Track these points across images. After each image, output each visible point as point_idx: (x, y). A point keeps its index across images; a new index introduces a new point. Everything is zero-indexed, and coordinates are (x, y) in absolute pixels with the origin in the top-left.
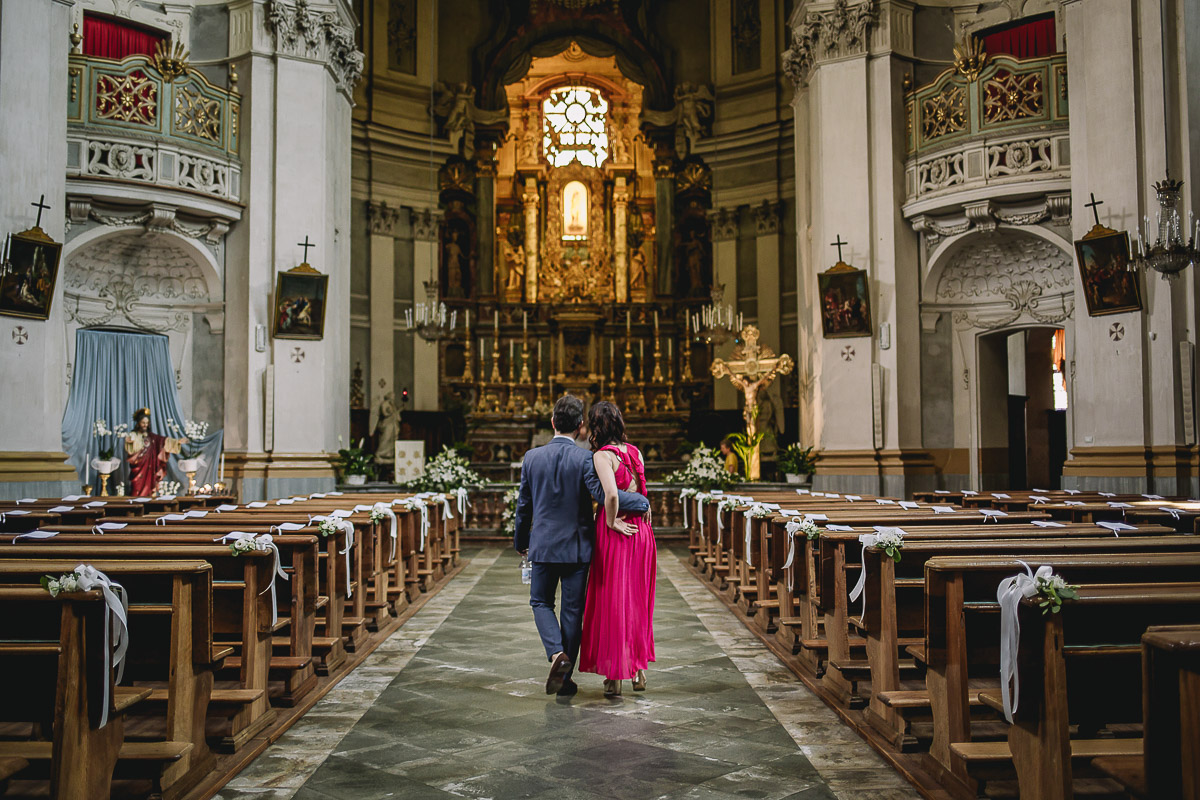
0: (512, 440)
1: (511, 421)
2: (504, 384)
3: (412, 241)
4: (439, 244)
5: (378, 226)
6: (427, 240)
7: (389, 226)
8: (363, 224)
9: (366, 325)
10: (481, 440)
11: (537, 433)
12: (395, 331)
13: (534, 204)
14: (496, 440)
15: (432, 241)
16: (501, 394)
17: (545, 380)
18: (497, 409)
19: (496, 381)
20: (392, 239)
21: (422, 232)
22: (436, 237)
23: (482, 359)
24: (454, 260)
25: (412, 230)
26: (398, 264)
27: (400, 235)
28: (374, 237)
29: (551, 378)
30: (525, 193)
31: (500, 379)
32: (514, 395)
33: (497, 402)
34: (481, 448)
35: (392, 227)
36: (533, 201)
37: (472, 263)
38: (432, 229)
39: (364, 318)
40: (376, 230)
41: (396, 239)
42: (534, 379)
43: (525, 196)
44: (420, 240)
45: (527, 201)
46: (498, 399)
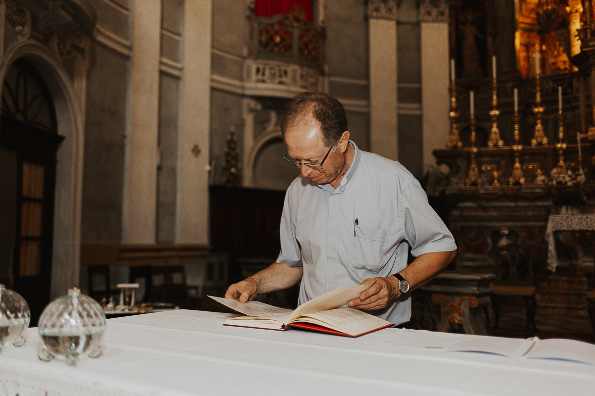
0: (519, 224)
1: (517, 197)
2: (506, 148)
3: (418, 24)
4: (450, 25)
5: (377, 10)
6: (435, 21)
7: (390, 10)
8: (361, 10)
9: (365, 110)
10: (473, 224)
11: (558, 212)
12: (400, 116)
13: (578, 14)
14: (495, 224)
15: (441, 21)
16: (503, 163)
17: (570, 138)
18: (496, 182)
19: (496, 145)
20: (393, 23)
21: (429, 13)
22: (446, 17)
23: (472, 117)
24: (470, 40)
25: (418, 15)
26: (401, 49)
27: (404, 18)
28: (372, 22)
29: (579, 136)
30: (568, 5)
31: (501, 143)
32: (521, 163)
33: (495, 174)
34: (472, 234)
35: (394, 10)
36: (577, 11)
37: (490, 40)
38: (441, 9)
39: (363, 103)
40: (375, 14)
41: (399, 23)
42: (555, 139)
43: (568, 9)
44: (427, 21)
45: (571, 12)
46: (498, 170)
